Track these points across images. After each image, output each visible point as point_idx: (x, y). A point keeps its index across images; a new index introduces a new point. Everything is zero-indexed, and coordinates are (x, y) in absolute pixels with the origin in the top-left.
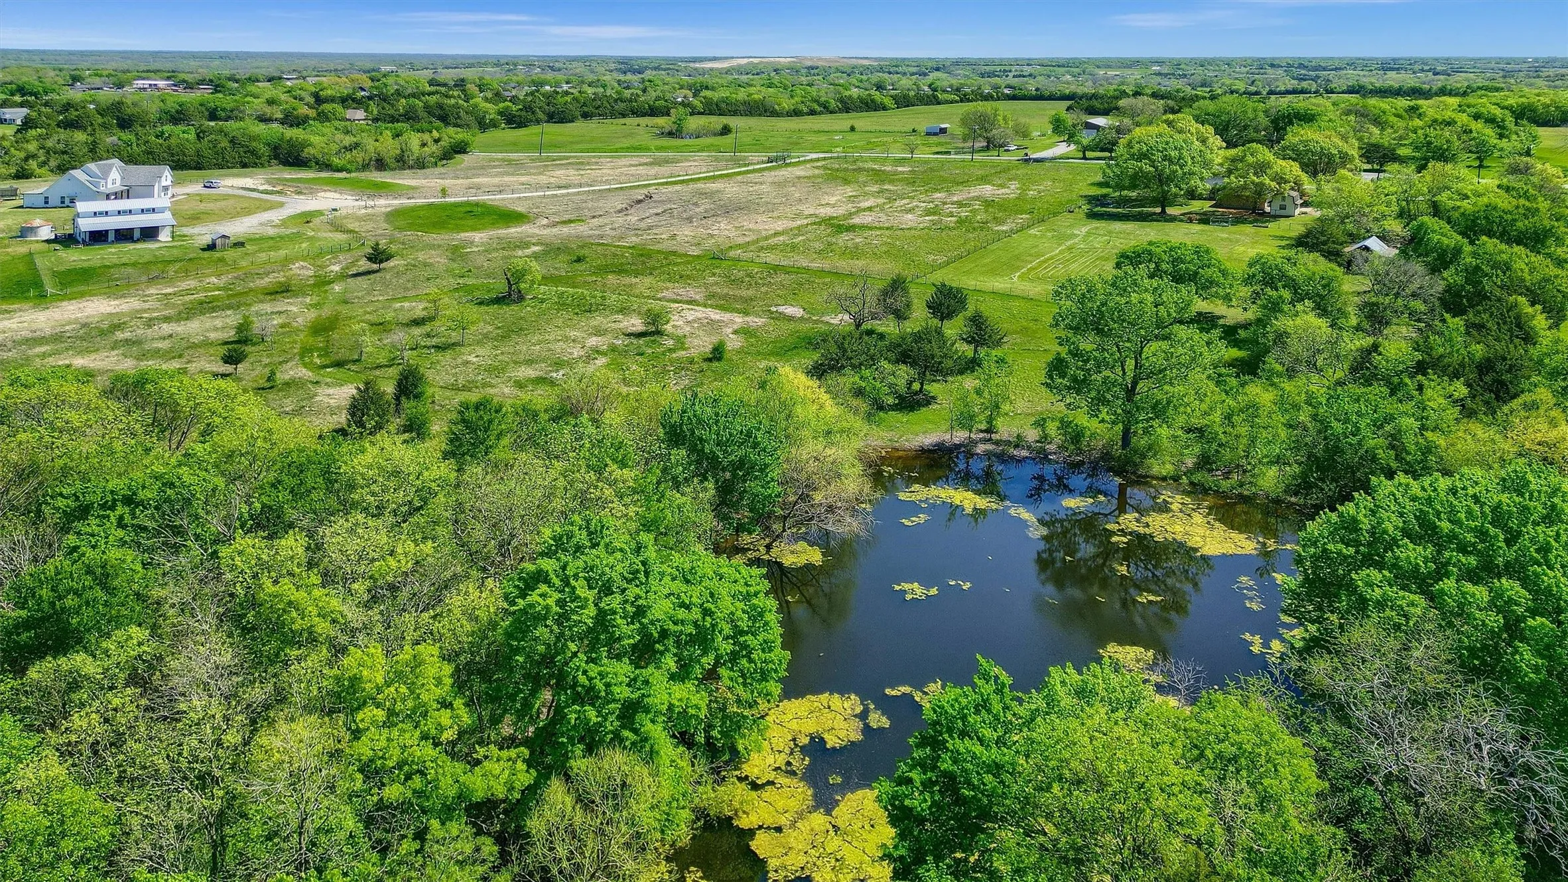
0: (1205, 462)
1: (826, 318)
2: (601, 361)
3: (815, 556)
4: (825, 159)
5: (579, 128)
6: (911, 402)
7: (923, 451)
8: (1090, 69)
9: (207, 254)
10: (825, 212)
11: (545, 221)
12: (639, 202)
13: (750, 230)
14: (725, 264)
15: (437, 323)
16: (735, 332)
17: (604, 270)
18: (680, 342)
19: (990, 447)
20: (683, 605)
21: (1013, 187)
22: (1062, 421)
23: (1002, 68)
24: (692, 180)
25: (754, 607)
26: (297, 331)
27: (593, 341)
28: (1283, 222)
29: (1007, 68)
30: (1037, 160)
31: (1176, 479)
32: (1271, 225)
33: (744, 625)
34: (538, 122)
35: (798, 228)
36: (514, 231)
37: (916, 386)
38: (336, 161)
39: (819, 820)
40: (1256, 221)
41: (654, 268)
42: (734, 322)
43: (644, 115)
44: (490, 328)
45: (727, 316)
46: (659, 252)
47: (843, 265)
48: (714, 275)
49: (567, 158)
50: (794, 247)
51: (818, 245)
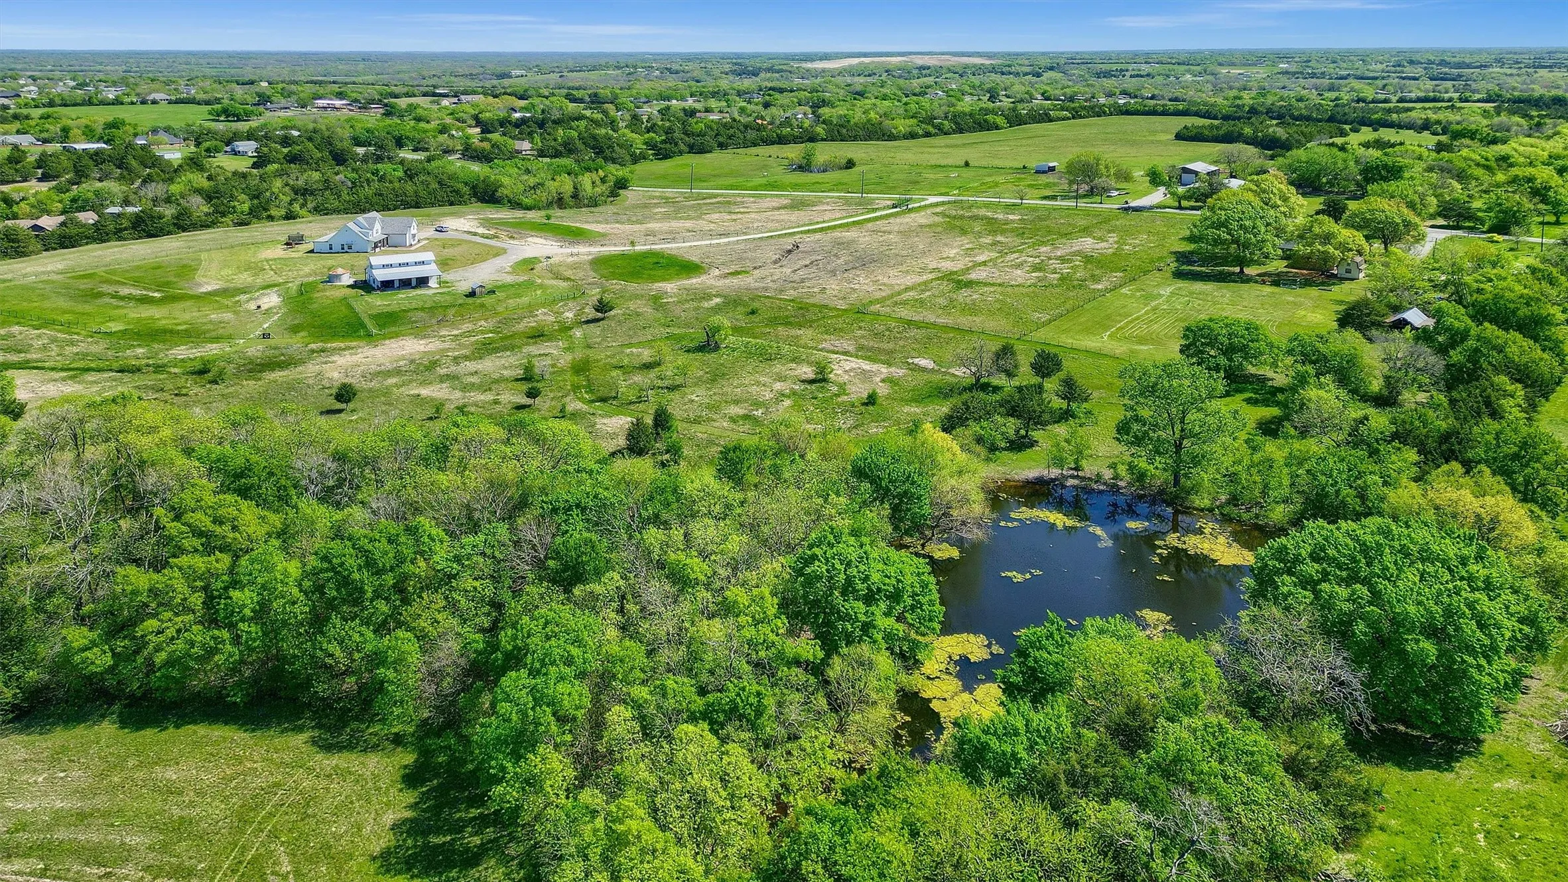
0: (1234, 500)
1: (952, 371)
2: (787, 403)
3: (955, 553)
4: (943, 203)
5: (716, 159)
6: (1020, 444)
7: (1028, 483)
8: (1211, 68)
9: (470, 300)
10: (947, 266)
11: (717, 272)
12: (790, 252)
13: (884, 284)
14: (868, 318)
15: (663, 367)
16: (883, 381)
17: (774, 322)
18: (842, 387)
19: (1075, 482)
20: (886, 576)
21: (1111, 240)
22: (1129, 464)
23: (1119, 67)
24: (829, 228)
25: (923, 581)
26: (562, 371)
27: (778, 386)
28: (1347, 286)
29: (1123, 67)
30: (1137, 209)
31: (1211, 510)
32: (1335, 288)
33: (918, 590)
34: (681, 153)
35: (925, 283)
36: (695, 281)
37: (1023, 432)
38: (527, 201)
39: (966, 696)
40: (1323, 284)
41: (813, 321)
42: (881, 373)
43: (773, 143)
44: (701, 373)
45: (875, 367)
46: (814, 305)
47: (965, 321)
48: (860, 328)
49: (716, 196)
50: (922, 302)
51: (942, 301)
